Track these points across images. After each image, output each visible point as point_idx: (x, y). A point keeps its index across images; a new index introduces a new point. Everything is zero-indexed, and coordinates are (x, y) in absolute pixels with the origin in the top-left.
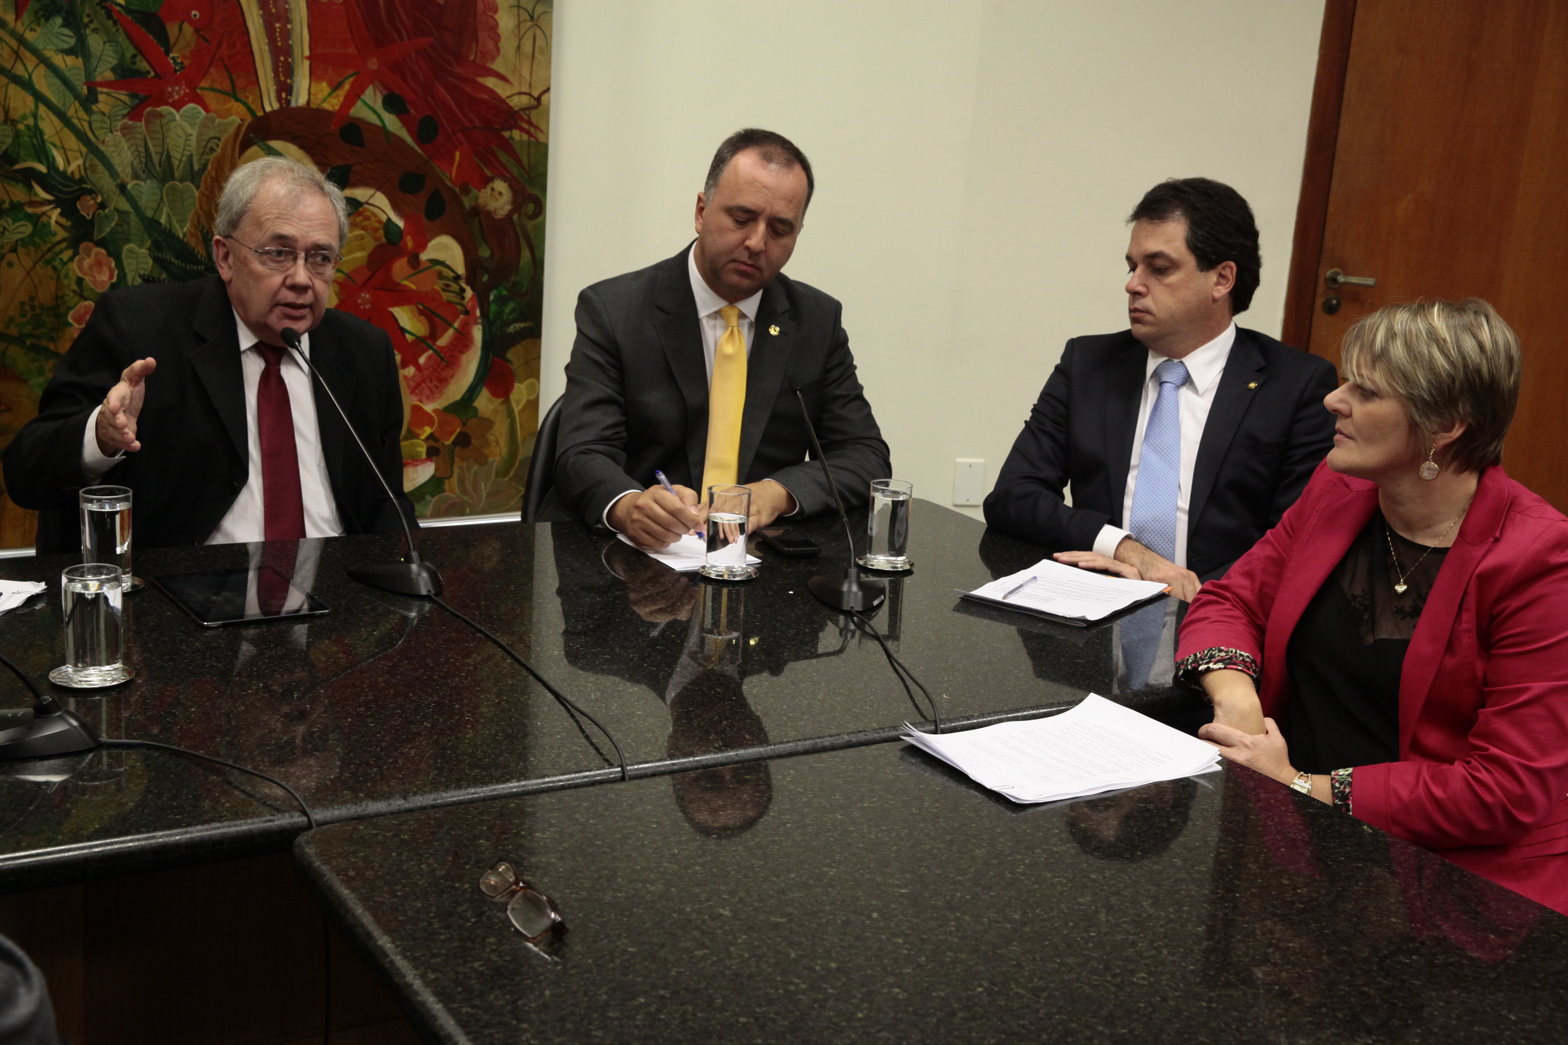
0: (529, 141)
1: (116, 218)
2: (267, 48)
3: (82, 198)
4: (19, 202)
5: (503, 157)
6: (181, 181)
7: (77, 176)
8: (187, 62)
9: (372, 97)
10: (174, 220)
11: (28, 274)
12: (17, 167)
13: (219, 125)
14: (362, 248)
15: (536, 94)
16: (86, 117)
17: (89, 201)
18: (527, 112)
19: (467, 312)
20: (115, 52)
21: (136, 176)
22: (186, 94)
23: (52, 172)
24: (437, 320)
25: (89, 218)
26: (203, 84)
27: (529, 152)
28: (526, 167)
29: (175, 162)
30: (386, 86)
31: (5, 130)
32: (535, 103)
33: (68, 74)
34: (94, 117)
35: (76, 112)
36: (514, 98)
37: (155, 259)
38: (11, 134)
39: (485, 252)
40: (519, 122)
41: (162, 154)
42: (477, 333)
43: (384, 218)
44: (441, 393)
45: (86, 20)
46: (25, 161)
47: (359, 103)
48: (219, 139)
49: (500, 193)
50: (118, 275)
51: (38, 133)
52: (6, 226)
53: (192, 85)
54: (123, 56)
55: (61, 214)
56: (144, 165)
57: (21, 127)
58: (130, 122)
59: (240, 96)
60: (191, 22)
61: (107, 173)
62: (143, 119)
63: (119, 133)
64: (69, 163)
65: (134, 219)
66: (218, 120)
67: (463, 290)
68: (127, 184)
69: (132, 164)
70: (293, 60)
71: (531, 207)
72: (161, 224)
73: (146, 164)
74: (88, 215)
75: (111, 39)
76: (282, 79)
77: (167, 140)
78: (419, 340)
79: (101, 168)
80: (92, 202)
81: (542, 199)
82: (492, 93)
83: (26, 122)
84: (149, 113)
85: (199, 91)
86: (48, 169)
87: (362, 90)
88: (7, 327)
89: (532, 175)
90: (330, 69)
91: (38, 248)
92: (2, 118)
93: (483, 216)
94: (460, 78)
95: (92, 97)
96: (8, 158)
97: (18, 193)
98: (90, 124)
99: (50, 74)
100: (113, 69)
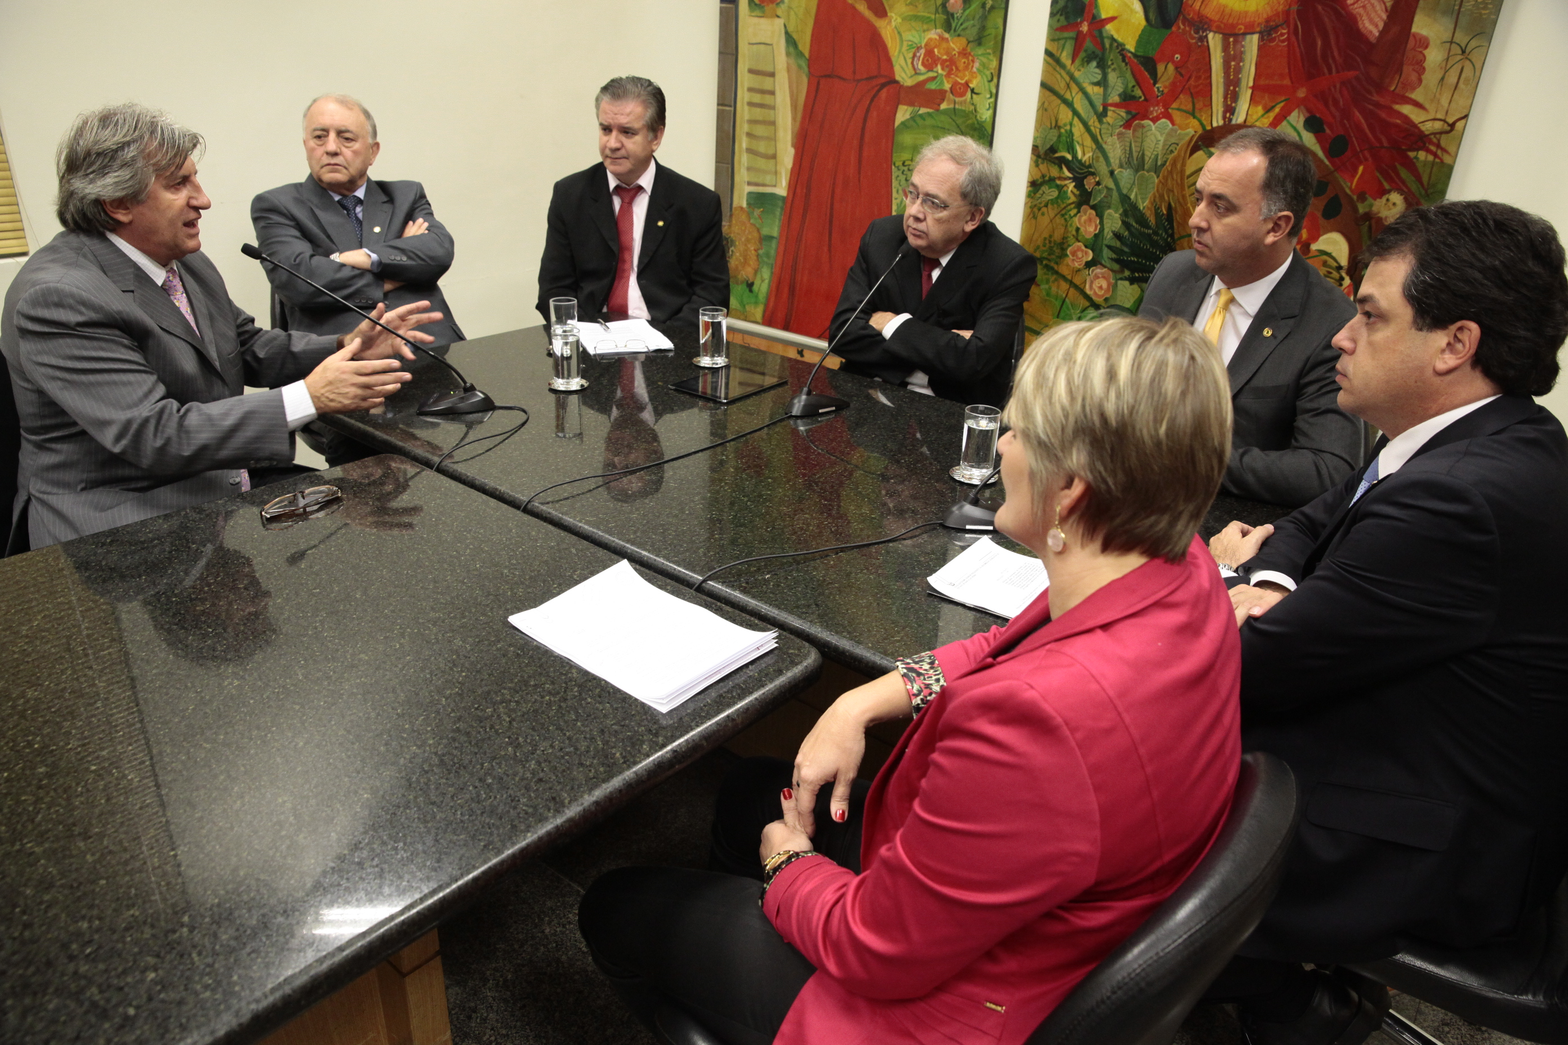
0: (1433, 163)
1: (1105, 192)
2: (1222, 80)
3: (1088, 178)
4: (1054, 177)
5: (1404, 173)
6: (1148, 171)
7: (1087, 163)
8: (1166, 91)
9: (1297, 119)
10: (1139, 197)
11: (1051, 221)
12: (1057, 155)
13: (1180, 134)
15: (1451, 121)
16: (1099, 126)
17: (1091, 180)
18: (1438, 136)
20: (1123, 84)
21: (1121, 166)
22: (1162, 113)
23: (1074, 160)
26: (1174, 105)
27: (1432, 171)
28: (1425, 182)
29: (1147, 159)
30: (1308, 110)
32: (1449, 128)
33: (1094, 98)
34: (1104, 126)
35: (1094, 122)
36: (1427, 123)
37: (1123, 222)
38: (1056, 135)
40: (1427, 145)
41: (1139, 152)
45: (1110, 63)
46: (1061, 151)
47: (1284, 123)
48: (1178, 145)
49: (1394, 204)
50: (1099, 229)
51: (1071, 135)
52: (1045, 191)
53: (1166, 107)
54: (1127, 86)
55: (1075, 187)
56: (1127, 159)
57: (1063, 131)
58: (1124, 130)
59: (1197, 114)
60: (1173, 62)
61: (1104, 163)
62: (1132, 129)
63: (1116, 137)
64: (1084, 155)
65: (1115, 194)
66: (1179, 131)
67: (1342, 279)
68: (1115, 170)
69: (1120, 158)
70: (1240, 89)
72: (1130, 199)
74: (1089, 189)
75: (1122, 75)
76: (1229, 103)
77: (1144, 143)
79: (1102, 159)
80: (1093, 180)
82: (1406, 119)
83: (1065, 128)
84: (1136, 125)
85: (1170, 111)
86: (1073, 158)
87: (1289, 113)
88: (1035, 251)
89: (1430, 191)
90: (1266, 96)
91: (1059, 206)
92: (1053, 125)
93: (1373, 222)
94: (1377, 105)
95: (1104, 113)
96: (1053, 150)
97: (1054, 172)
98: (1100, 130)
99: (1084, 98)
100: (1120, 95)
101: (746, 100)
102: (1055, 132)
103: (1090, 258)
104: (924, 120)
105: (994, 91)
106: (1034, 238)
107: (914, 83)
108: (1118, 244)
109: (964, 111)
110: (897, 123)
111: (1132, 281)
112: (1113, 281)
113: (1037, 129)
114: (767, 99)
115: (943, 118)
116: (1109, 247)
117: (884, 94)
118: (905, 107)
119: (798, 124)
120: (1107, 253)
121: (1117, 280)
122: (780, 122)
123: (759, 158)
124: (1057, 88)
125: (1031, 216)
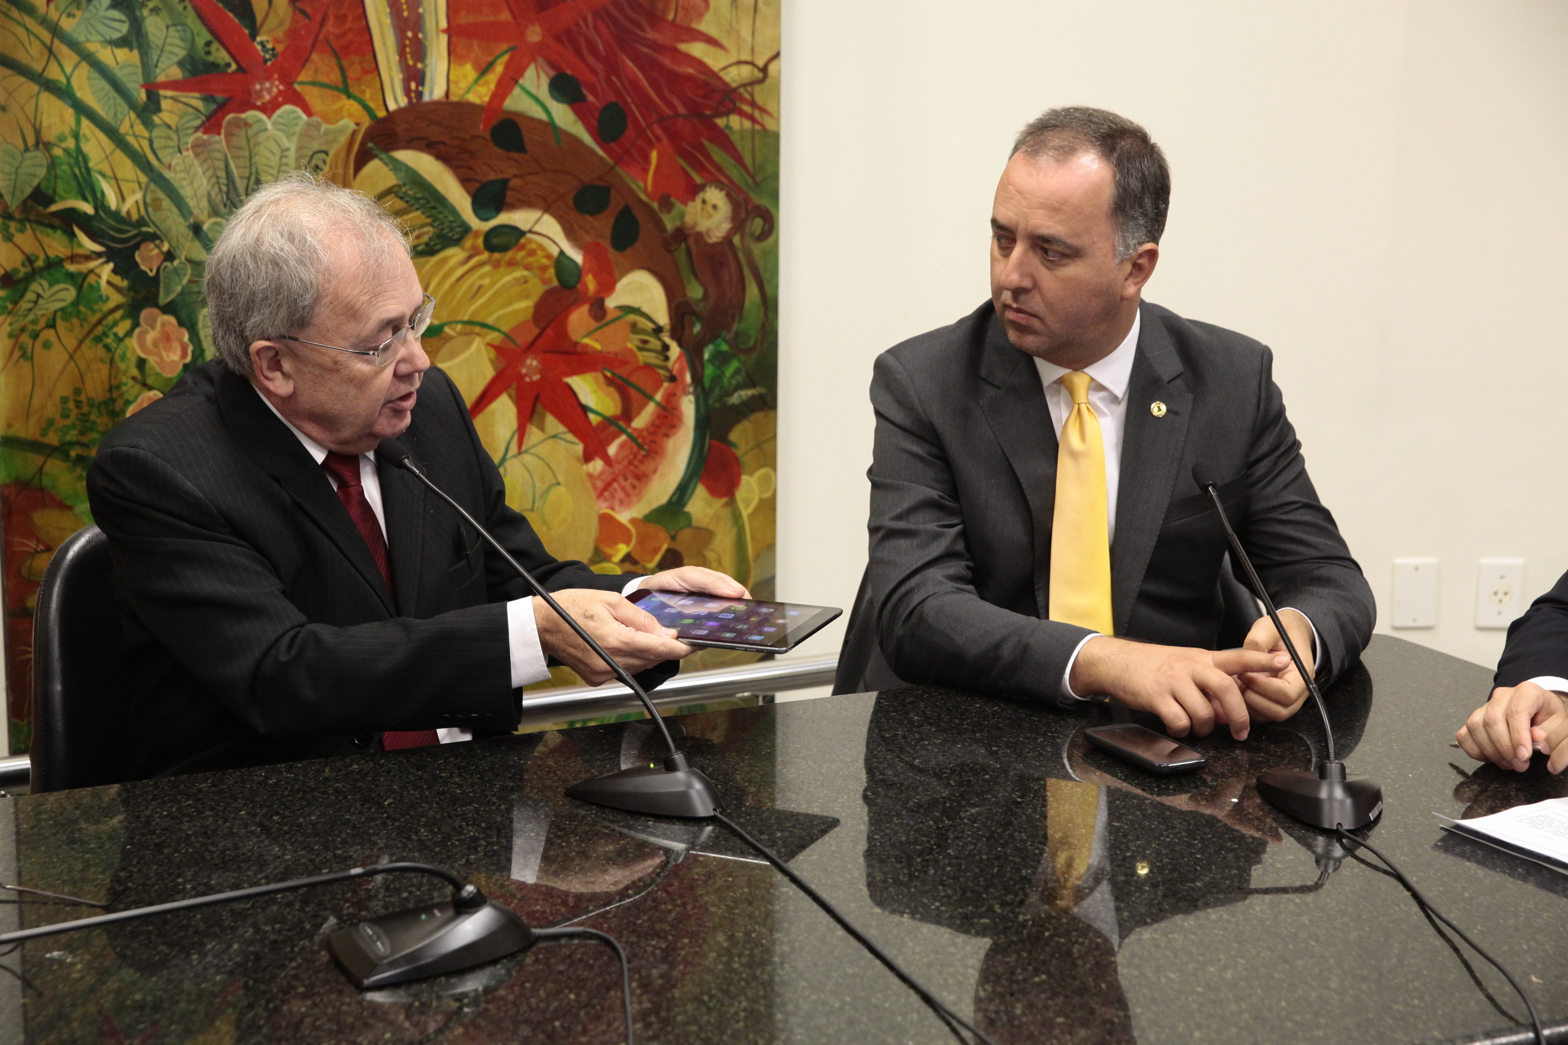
0: (753, 131)
1: (189, 272)
2: (388, 21)
3: (143, 247)
4: (57, 257)
5: (718, 154)
7: (135, 217)
8: (280, 48)
9: (535, 81)
11: (71, 357)
12: (54, 208)
13: (326, 132)
14: (526, 296)
15: (761, 63)
16: (145, 133)
17: (152, 250)
18: (749, 89)
19: (673, 379)
20: (182, 39)
21: (214, 212)
22: (280, 92)
23: (101, 213)
24: (633, 392)
25: (152, 274)
26: (303, 76)
27: (753, 147)
28: (750, 167)
30: (553, 65)
31: (36, 157)
32: (760, 75)
33: (120, 74)
34: (156, 132)
35: (132, 126)
36: (731, 69)
38: (44, 162)
39: (695, 292)
40: (738, 104)
41: (249, 179)
42: (688, 407)
43: (555, 251)
44: (639, 495)
46: (63, 199)
47: (517, 91)
48: (326, 153)
49: (715, 207)
50: (193, 352)
51: (80, 159)
52: (40, 291)
53: (287, 79)
54: (193, 44)
55: (114, 271)
56: (225, 196)
57: (57, 152)
58: (205, 137)
59: (354, 90)
61: (175, 210)
62: (223, 131)
63: (190, 153)
64: (123, 199)
66: (324, 127)
67: (666, 348)
68: (203, 223)
69: (209, 195)
70: (425, 35)
71: (757, 225)
73: (227, 194)
74: (151, 271)
75: (176, 22)
76: (411, 63)
77: (256, 159)
78: (608, 421)
79: (167, 203)
80: (156, 251)
81: (772, 210)
82: (700, 64)
83: (64, 145)
84: (230, 122)
85: (297, 87)
86: (96, 209)
87: (520, 72)
88: (44, 434)
89: (759, 178)
90: (475, 43)
91: (83, 320)
92: (31, 141)
93: (691, 241)
94: (655, 46)
95: (153, 104)
96: (40, 197)
97: (56, 245)
98: (151, 142)
99: (95, 75)
100: (181, 64)
106: (36, 401)
124: (22, 58)
125: (17, 354)
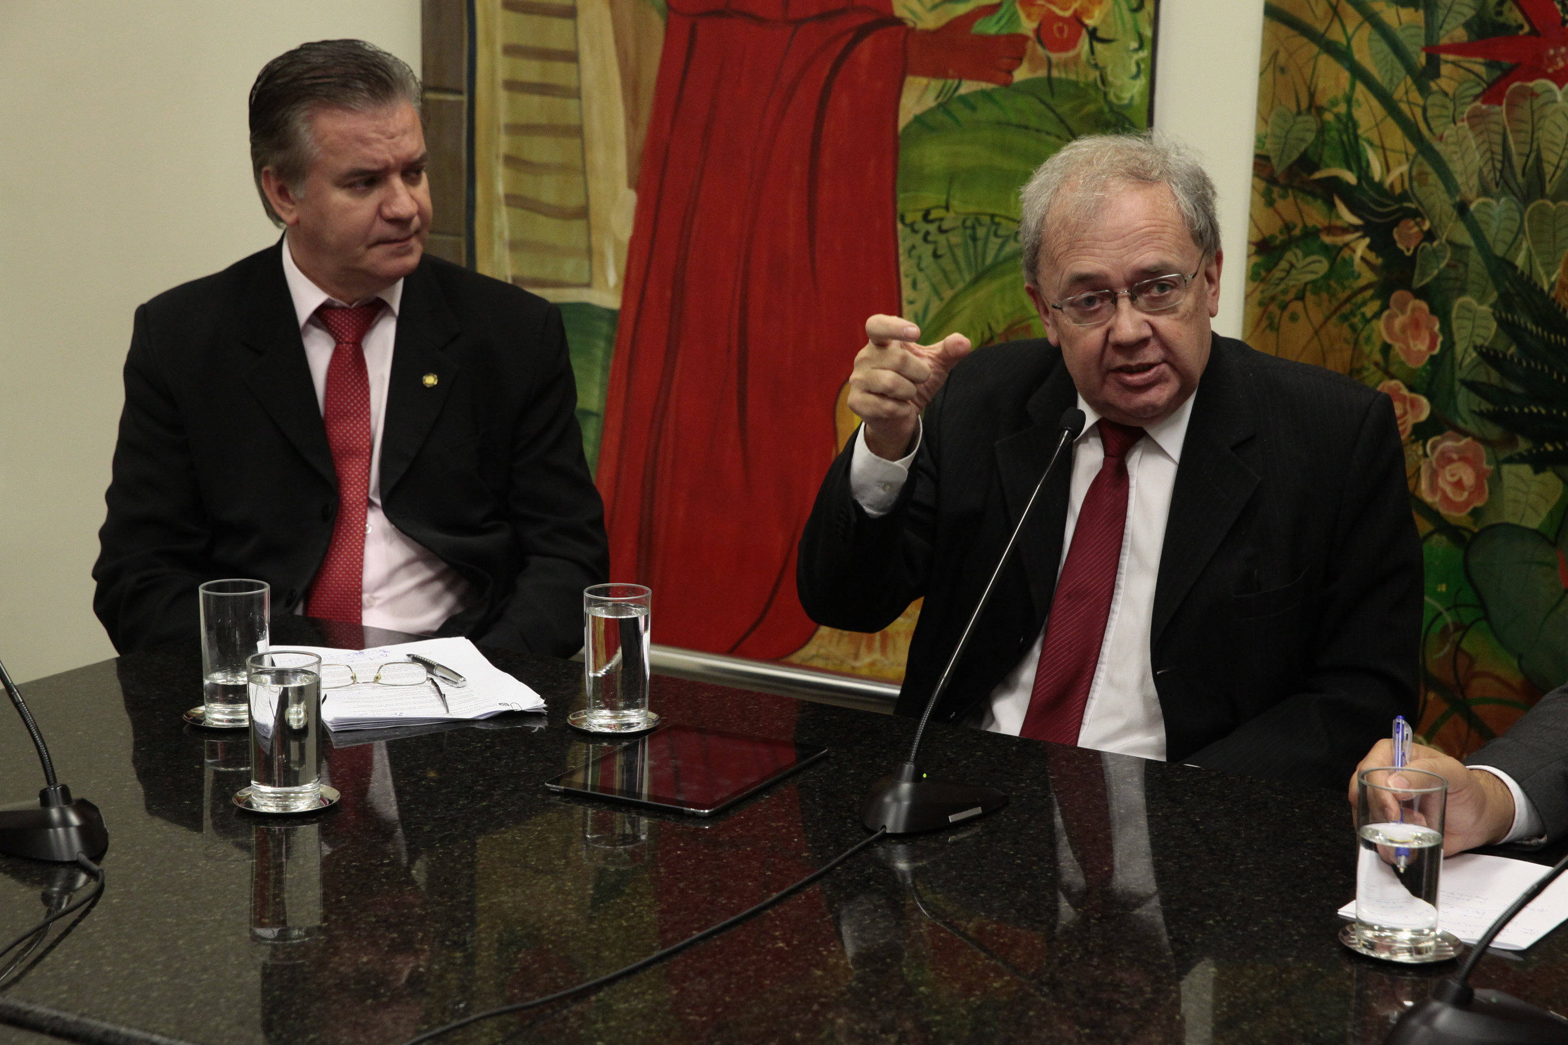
1: (1449, 255)
3: (1402, 224)
4: (1314, 227)
6: (1555, 199)
7: (1398, 190)
10: (1537, 262)
11: (1316, 332)
12: (1317, 175)
16: (1420, 101)
17: (1411, 228)
21: (1484, 191)
23: (1364, 184)
25: (1408, 254)
29: (1549, 169)
31: (1307, 121)
33: (1401, 36)
34: (1431, 100)
35: (1407, 92)
37: (1502, 323)
38: (1314, 127)
41: (1528, 156)
46: (1328, 166)
50: (1443, 343)
51: (1350, 125)
52: (1294, 261)
55: (1370, 247)
56: (1498, 174)
57: (1329, 117)
58: (1484, 107)
61: (1441, 186)
62: (1505, 102)
63: (1466, 124)
64: (1388, 170)
65: (1475, 259)
68: (1471, 202)
69: (1481, 172)
72: (1515, 268)
73: (1501, 171)
74: (1408, 250)
77: (1539, 134)
79: (1433, 178)
80: (1416, 229)
83: (1335, 110)
84: (1514, 92)
86: (1359, 179)
91: (1332, 295)
92: (1304, 104)
95: (1432, 69)
96: (1307, 163)
97: (1315, 215)
98: (1425, 110)
99: (1377, 36)
100: (1467, 25)
101: (501, 75)
102: (1310, 122)
103: (1425, 415)
104: (973, 108)
105: (1148, 32)
107: (943, 21)
108: (1495, 377)
109: (1075, 84)
110: (904, 119)
111: (1539, 463)
112: (1487, 467)
113: (1262, 117)
114: (559, 73)
115: (1022, 102)
116: (1472, 386)
117: (865, 50)
118: (924, 81)
119: (643, 132)
120: (1465, 401)
121: (1499, 464)
122: (595, 126)
123: (541, 219)
124: (1307, 17)
125: (1265, 323)
